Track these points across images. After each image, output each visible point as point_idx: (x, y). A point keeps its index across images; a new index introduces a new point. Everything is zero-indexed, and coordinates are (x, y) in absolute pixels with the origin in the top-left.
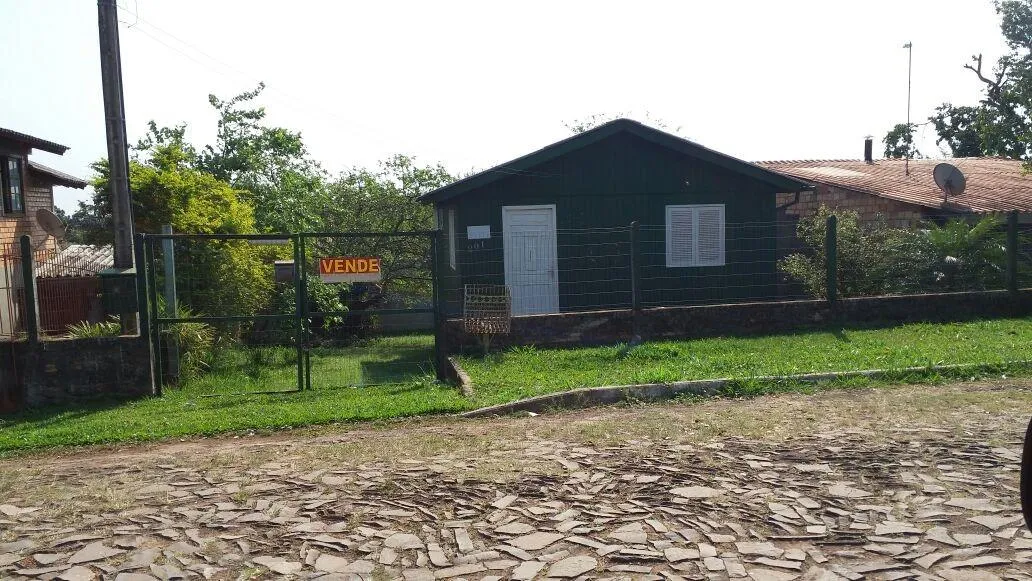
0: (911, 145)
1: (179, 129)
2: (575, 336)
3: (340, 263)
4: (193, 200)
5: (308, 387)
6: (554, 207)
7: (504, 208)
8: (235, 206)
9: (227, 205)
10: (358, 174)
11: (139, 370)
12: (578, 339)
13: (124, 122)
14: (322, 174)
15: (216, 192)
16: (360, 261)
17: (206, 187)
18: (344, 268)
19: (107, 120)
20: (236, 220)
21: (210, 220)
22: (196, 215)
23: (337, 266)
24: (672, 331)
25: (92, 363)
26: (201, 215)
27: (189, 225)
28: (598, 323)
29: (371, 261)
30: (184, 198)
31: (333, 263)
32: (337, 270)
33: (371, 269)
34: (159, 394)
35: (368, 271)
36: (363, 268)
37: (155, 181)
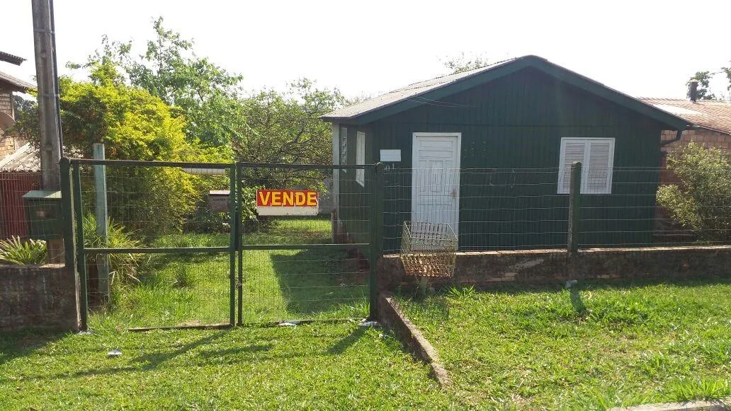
0: (708, 89)
1: (126, 44)
2: (510, 276)
3: (276, 196)
4: (129, 115)
5: (240, 324)
6: (459, 135)
7: (415, 134)
8: (168, 121)
9: (160, 120)
10: (267, 92)
11: (63, 302)
12: (513, 279)
13: (53, 35)
14: (239, 91)
15: (150, 107)
16: (298, 194)
17: (140, 100)
18: (281, 201)
19: (35, 32)
20: (168, 135)
21: (145, 134)
22: (131, 129)
23: (274, 198)
24: (607, 274)
25: (13, 293)
26: (136, 128)
27: (125, 138)
28: (532, 264)
29: (309, 194)
30: (119, 111)
31: (271, 194)
32: (274, 203)
33: (309, 203)
34: (84, 328)
35: (305, 205)
36: (301, 200)
37: (91, 93)
